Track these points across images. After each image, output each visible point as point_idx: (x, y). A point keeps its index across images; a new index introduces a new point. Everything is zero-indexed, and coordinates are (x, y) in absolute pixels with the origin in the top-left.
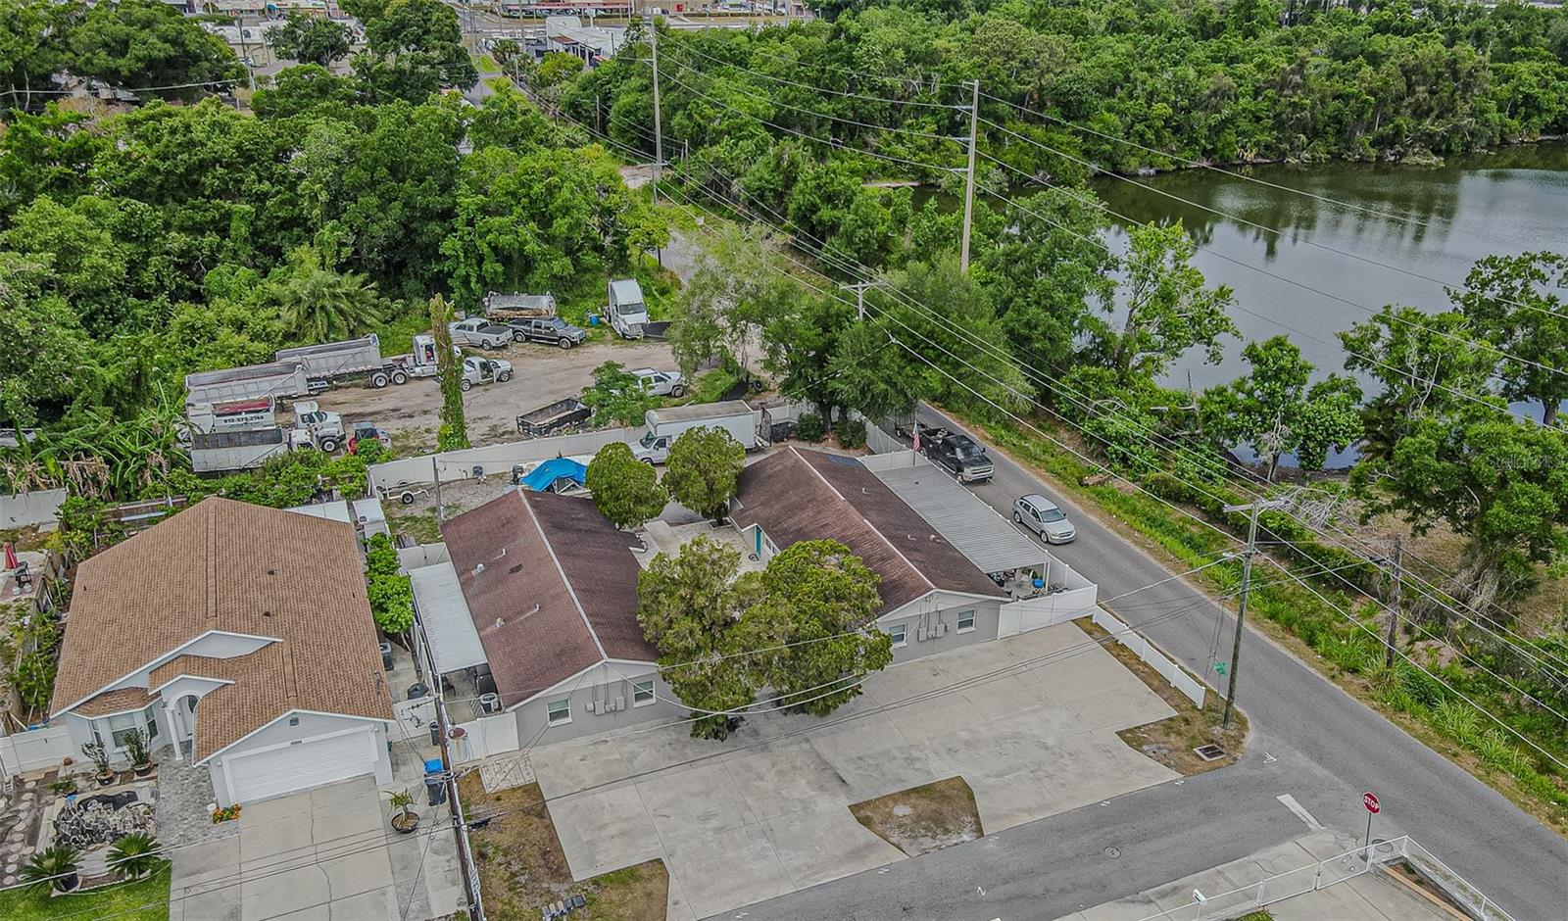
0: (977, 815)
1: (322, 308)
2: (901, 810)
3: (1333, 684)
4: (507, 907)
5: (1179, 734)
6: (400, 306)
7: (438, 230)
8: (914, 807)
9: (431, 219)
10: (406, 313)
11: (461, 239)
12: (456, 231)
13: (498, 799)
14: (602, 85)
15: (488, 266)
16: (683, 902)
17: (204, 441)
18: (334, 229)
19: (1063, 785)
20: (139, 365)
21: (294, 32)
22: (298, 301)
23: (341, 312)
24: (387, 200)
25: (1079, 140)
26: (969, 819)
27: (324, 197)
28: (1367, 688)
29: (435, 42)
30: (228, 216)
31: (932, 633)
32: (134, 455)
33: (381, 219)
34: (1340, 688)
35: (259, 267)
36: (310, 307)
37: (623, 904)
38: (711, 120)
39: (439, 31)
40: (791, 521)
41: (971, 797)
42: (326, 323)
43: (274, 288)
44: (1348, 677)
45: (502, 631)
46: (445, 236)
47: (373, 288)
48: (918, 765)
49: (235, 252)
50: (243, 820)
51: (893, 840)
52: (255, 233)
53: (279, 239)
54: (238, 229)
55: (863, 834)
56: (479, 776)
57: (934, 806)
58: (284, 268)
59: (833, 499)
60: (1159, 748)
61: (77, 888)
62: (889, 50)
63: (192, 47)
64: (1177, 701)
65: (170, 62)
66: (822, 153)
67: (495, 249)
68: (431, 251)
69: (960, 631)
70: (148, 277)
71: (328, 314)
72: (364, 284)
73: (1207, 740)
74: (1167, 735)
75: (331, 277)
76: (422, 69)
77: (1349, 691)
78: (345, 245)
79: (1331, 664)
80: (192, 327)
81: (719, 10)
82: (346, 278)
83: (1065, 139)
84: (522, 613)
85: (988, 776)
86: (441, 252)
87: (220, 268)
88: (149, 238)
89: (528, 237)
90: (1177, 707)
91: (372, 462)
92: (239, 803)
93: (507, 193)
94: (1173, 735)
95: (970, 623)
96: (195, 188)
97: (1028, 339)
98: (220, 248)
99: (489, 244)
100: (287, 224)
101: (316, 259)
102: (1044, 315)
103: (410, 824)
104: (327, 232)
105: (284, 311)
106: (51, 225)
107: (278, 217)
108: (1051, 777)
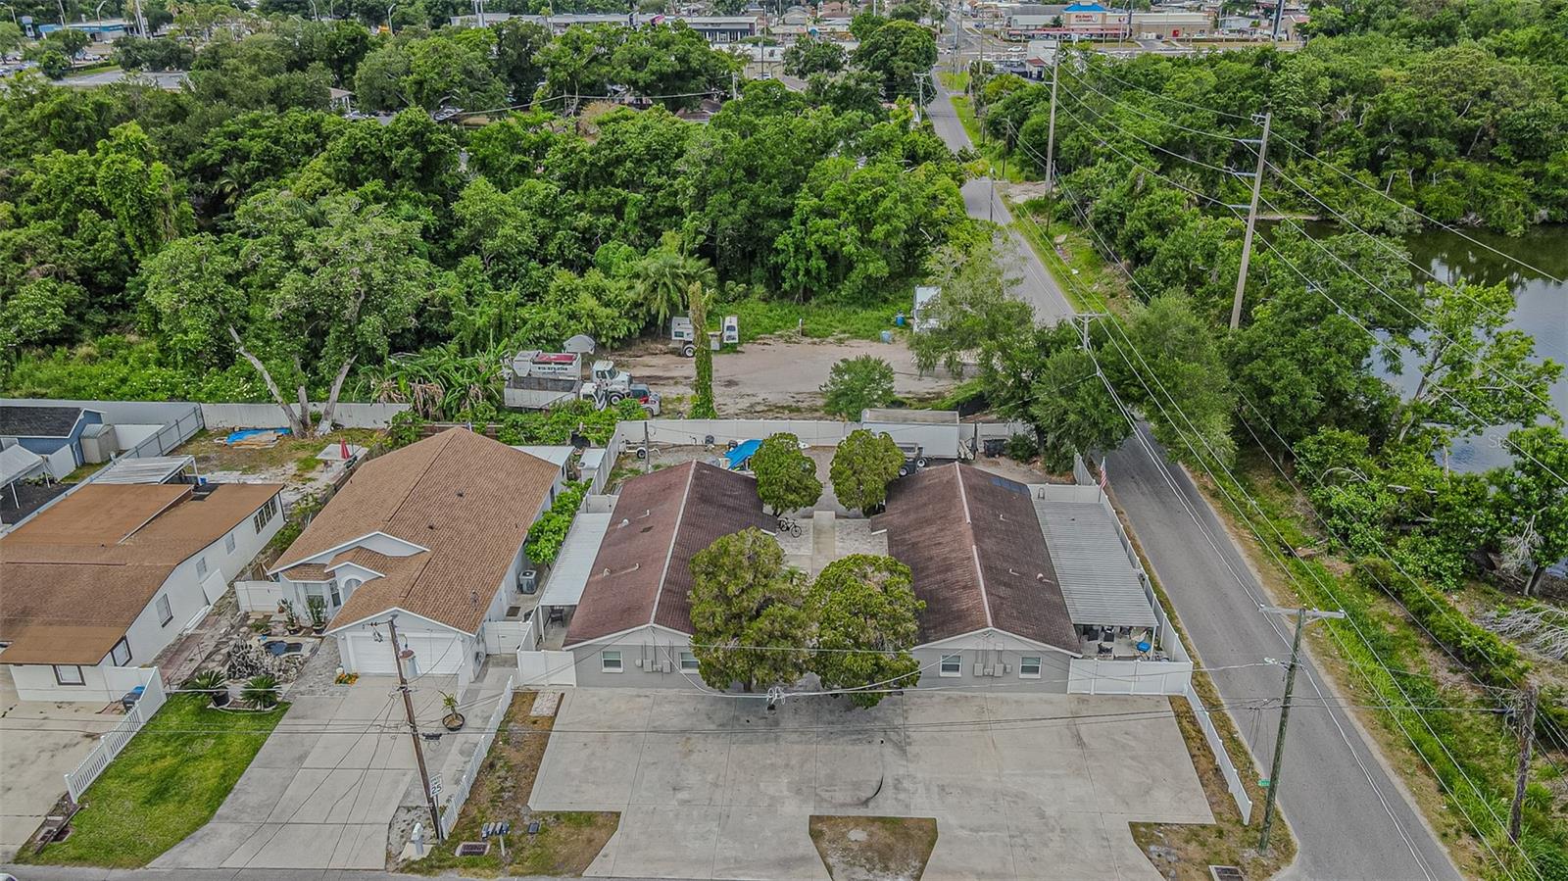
0: (925, 863)
1: (665, 284)
2: (858, 835)
3: (1439, 844)
4: (479, 815)
5: (1203, 844)
6: (742, 289)
7: (776, 227)
8: (871, 835)
9: (772, 216)
10: (746, 296)
11: (794, 236)
12: (791, 228)
13: (535, 722)
14: (1024, 105)
15: (813, 262)
16: (612, 858)
17: (519, 382)
18: (693, 219)
19: (1035, 859)
20: (500, 315)
21: (798, 52)
24: (738, 196)
25: (1531, 182)
26: (917, 864)
27: (691, 191)
28: (1480, 860)
29: (900, 63)
30: (624, 202)
31: (989, 670)
32: (460, 385)
33: (730, 214)
34: (1445, 850)
35: (641, 246)
36: (655, 282)
37: (565, 842)
38: (1096, 142)
39: (906, 53)
40: (915, 533)
41: (932, 844)
42: (665, 297)
43: (641, 264)
44: (1466, 839)
45: (604, 580)
46: (781, 232)
48: (902, 796)
49: (626, 232)
50: (353, 689)
51: (830, 861)
52: (644, 218)
53: (660, 224)
54: (630, 213)
55: (807, 846)
56: (534, 699)
57: (891, 840)
59: (961, 519)
60: (1168, 853)
61: (225, 707)
62: (1313, 79)
63: (695, 64)
64: (1224, 808)
65: (678, 75)
66: (1213, 181)
67: (820, 247)
69: (1022, 676)
70: (552, 248)
72: (705, 268)
73: (1232, 861)
74: (1187, 842)
75: (682, 259)
76: (864, 86)
77: (1456, 859)
78: (701, 233)
79: (1452, 820)
80: (563, 289)
81: (1216, 35)
82: (692, 261)
83: (1510, 180)
84: (624, 568)
85: (962, 827)
86: (775, 246)
87: (611, 244)
88: (559, 217)
89: (848, 239)
90: (1218, 815)
92: (359, 672)
93: (837, 199)
94: (1194, 844)
95: (1035, 670)
96: (609, 178)
97: (1269, 392)
98: (614, 225)
99: (816, 242)
100: (667, 212)
101: (677, 243)
102: (1292, 366)
103: (457, 723)
104: (690, 221)
106: (482, 200)
107: (663, 206)
108: (1026, 847)
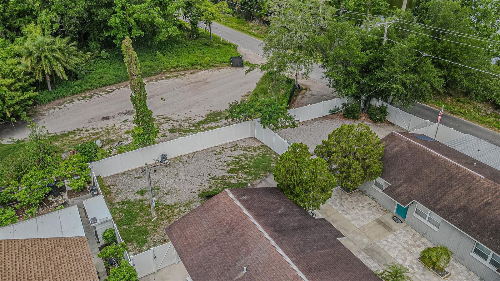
1: (45, 57)
6: (89, 56)
7: (106, 13)
9: (101, 7)
11: (119, 17)
12: (116, 13)
18: (47, 14)
22: (30, 54)
23: (57, 59)
33: (74, 7)
35: (8, 38)
36: (38, 57)
42: (48, 65)
43: (17, 48)
46: (110, 16)
47: (73, 46)
53: (18, 23)
58: (22, 38)
67: (138, 22)
68: (102, 26)
71: (49, 60)
72: (68, 44)
75: (49, 40)
78: (55, 22)
82: (58, 39)
86: (109, 24)
89: (156, 15)
91: (91, 160)
99: (135, 20)
100: (22, 14)
101: (39, 31)
104: (44, 15)
105: (23, 61)
107: (16, 11)
